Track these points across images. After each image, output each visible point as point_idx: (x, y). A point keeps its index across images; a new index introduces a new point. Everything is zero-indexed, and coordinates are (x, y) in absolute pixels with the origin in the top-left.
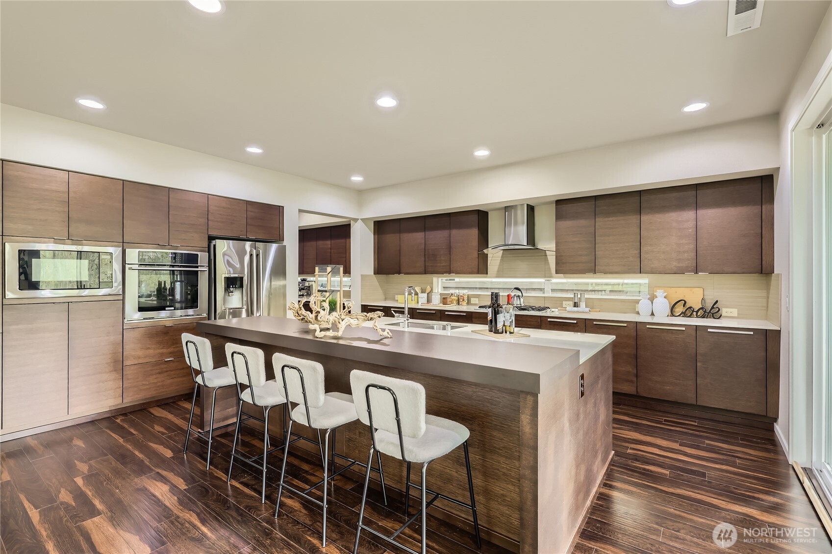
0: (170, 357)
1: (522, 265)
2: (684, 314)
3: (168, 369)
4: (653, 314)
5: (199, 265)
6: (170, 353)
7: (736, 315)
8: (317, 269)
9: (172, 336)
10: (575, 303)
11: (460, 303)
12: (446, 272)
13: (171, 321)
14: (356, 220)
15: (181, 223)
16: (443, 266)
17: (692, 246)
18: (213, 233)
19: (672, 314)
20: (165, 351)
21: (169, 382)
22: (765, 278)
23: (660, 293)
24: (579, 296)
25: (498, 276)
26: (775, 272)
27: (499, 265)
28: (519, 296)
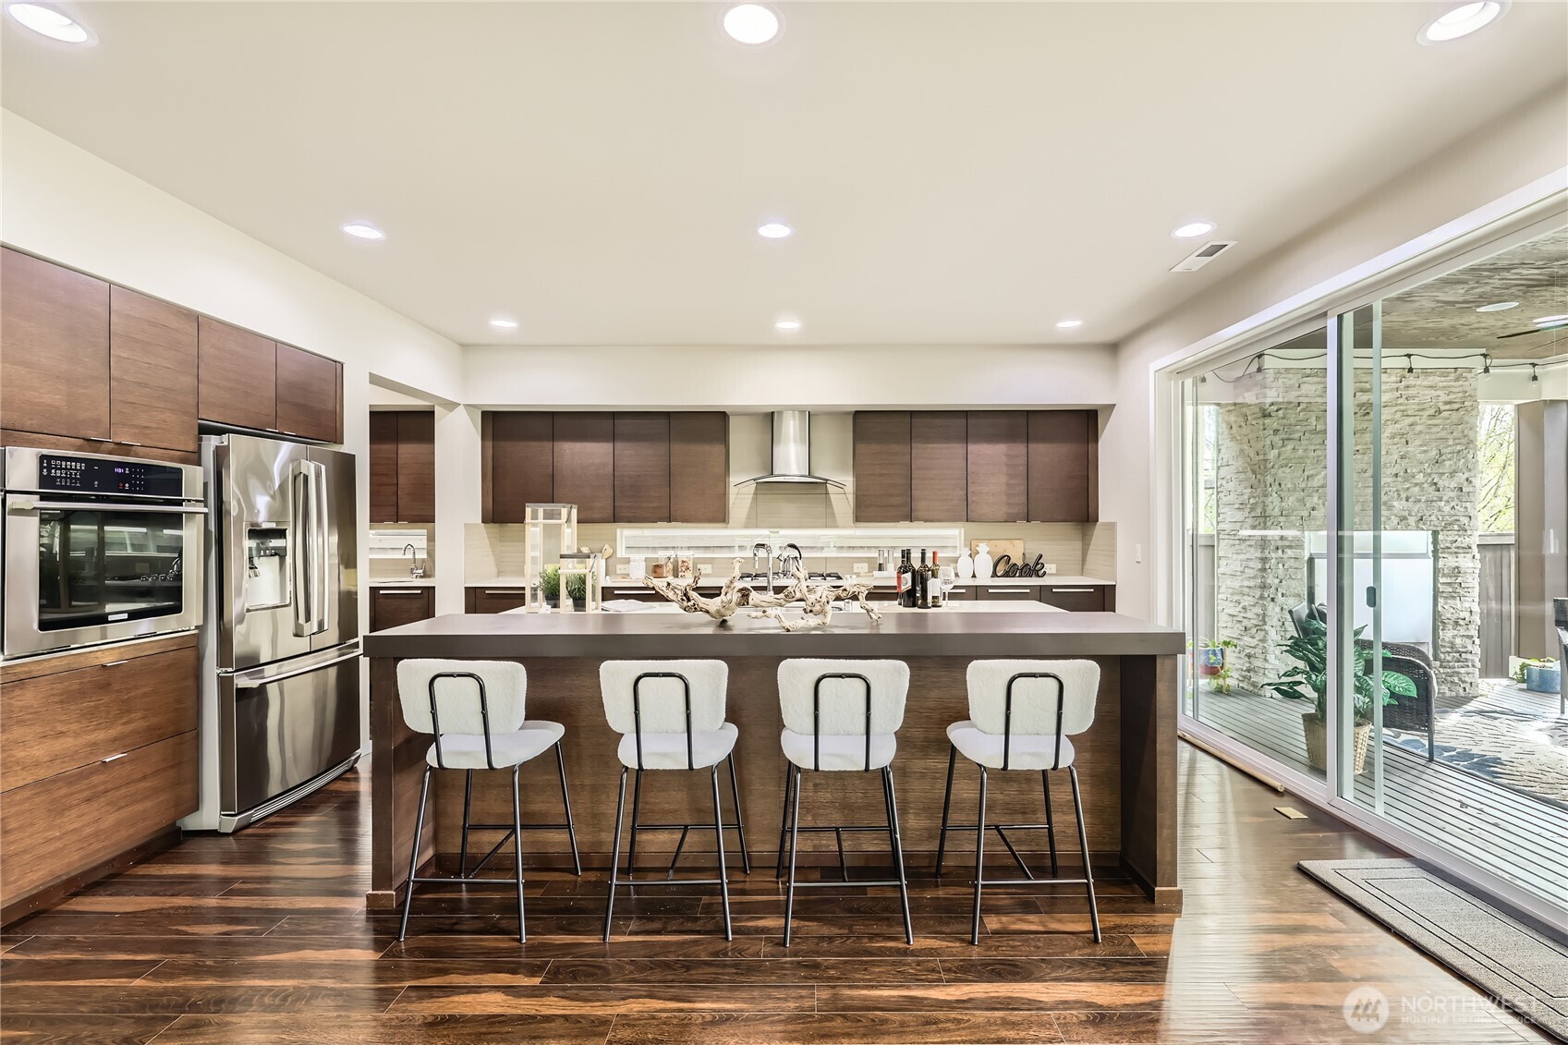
0: (116, 750)
1: (789, 508)
2: (1006, 575)
3: (109, 786)
4: (974, 576)
5: (183, 497)
6: (115, 740)
7: (1055, 572)
8: (528, 511)
9: (118, 691)
10: (880, 564)
11: (680, 574)
12: (661, 520)
13: (116, 651)
14: (451, 406)
15: (140, 384)
16: (654, 508)
17: (1023, 488)
18: (211, 416)
19: (994, 575)
20: (100, 736)
21: (111, 819)
22: (1080, 527)
23: (983, 548)
24: (886, 555)
25: (747, 526)
26: (1101, 519)
27: (751, 507)
28: (796, 558)
